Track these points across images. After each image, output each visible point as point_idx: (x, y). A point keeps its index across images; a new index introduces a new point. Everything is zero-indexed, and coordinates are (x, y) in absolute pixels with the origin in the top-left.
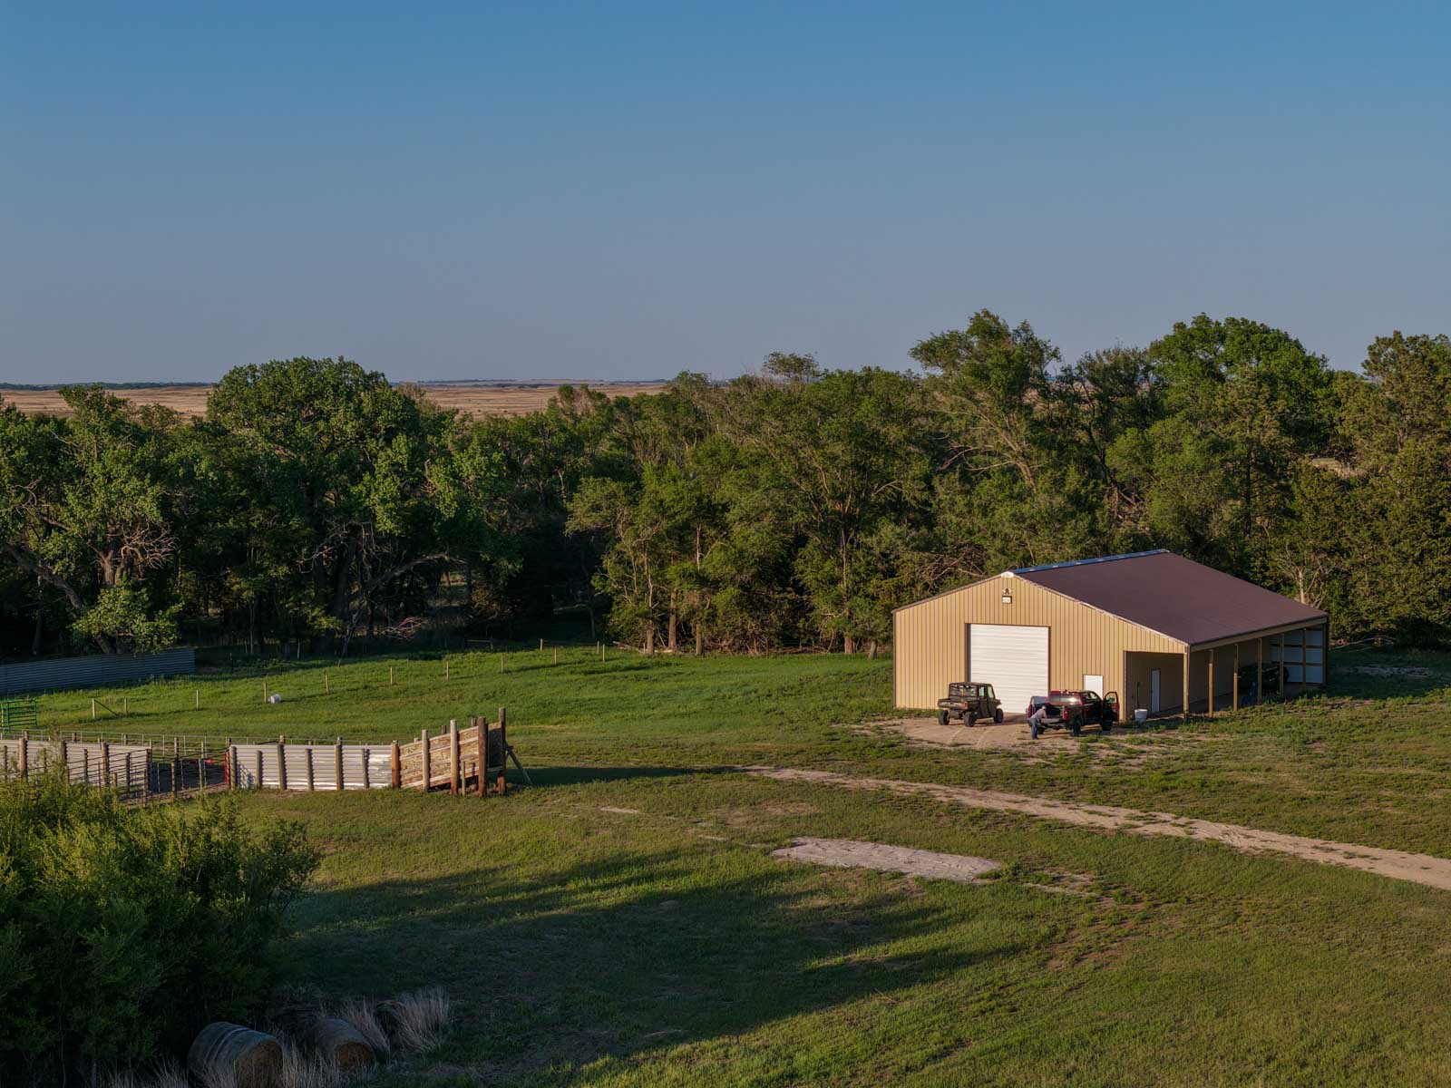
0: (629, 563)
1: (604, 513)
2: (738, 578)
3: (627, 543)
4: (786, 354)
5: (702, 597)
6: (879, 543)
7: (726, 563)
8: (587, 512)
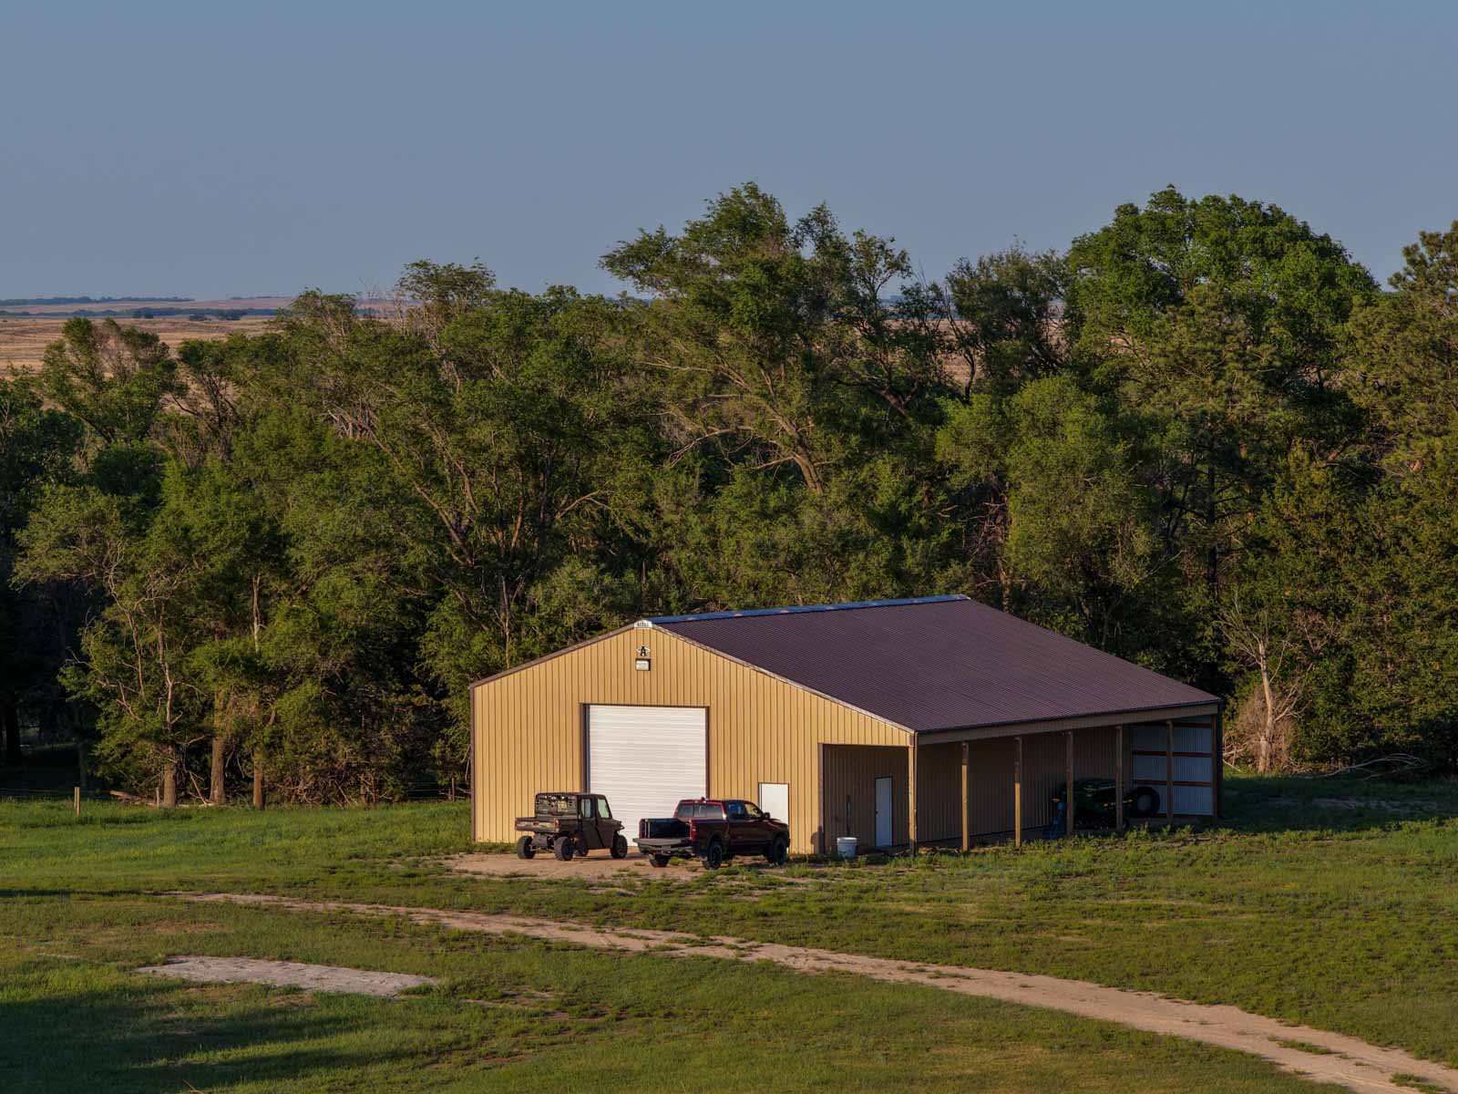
0: (129, 642)
1: (84, 550)
2: (325, 666)
3: (126, 605)
4: (441, 262)
5: (264, 704)
6: (548, 599)
7: (296, 640)
8: (52, 547)
